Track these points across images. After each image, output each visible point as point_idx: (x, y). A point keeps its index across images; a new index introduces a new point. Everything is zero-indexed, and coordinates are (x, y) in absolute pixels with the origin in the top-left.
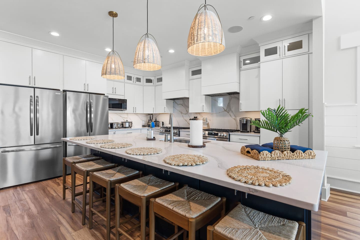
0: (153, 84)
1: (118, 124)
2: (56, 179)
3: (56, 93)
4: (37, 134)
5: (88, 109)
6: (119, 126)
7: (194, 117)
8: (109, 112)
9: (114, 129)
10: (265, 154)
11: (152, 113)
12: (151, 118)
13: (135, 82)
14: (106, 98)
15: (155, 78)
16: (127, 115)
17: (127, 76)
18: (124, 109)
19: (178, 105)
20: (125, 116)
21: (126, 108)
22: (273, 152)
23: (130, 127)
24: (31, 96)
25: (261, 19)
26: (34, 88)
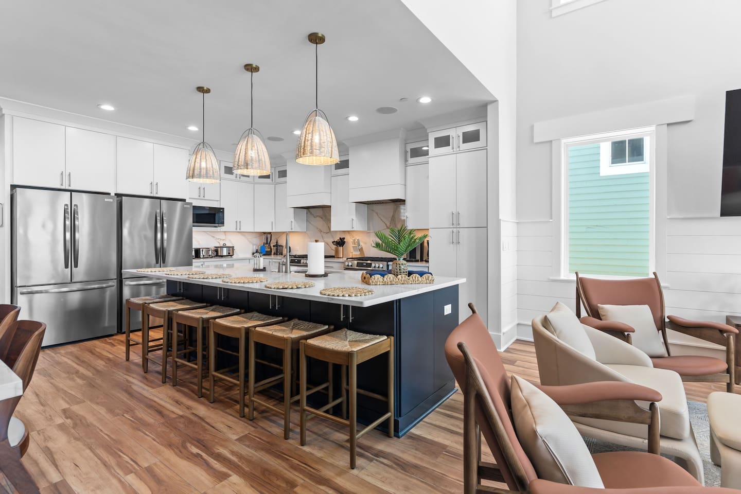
0: (272, 181)
1: (208, 250)
2: (106, 338)
3: (106, 200)
4: (76, 266)
5: (159, 225)
6: (210, 254)
7: (340, 238)
8: (193, 230)
9: (202, 260)
10: (376, 278)
11: (271, 231)
12: (269, 240)
13: (240, 178)
14: (189, 206)
15: (275, 169)
16: (225, 235)
17: (225, 167)
18: (220, 225)
19: (314, 217)
20: (222, 236)
21: (223, 223)
22: (386, 276)
23: (230, 255)
24: (67, 205)
25: (417, 101)
26: (71, 191)
